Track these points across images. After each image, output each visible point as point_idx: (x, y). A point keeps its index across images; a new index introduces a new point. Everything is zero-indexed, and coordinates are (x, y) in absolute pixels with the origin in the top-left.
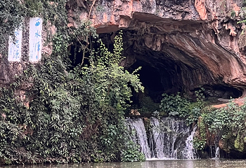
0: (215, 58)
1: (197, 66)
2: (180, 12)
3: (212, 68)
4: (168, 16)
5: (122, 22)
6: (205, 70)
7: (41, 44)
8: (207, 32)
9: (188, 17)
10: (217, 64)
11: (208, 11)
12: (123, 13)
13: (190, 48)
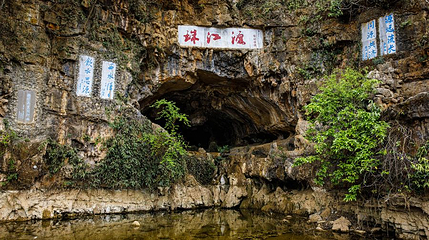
0: (258, 113)
1: (246, 120)
2: (233, 72)
3: (256, 121)
4: (224, 75)
5: (188, 77)
6: (251, 123)
7: (113, 85)
8: (253, 90)
9: (239, 76)
10: (260, 117)
11: (254, 68)
12: (188, 69)
13: (241, 106)
